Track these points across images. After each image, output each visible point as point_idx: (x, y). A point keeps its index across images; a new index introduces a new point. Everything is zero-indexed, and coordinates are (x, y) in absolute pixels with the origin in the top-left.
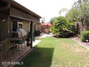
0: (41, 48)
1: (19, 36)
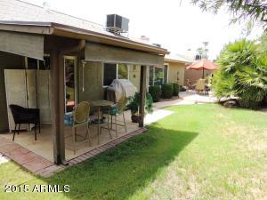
0: (165, 130)
1: (118, 97)
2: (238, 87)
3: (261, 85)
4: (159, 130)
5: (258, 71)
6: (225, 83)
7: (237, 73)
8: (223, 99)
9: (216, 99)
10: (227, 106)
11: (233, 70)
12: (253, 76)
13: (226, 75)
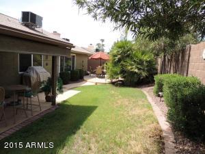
0: (73, 106)
2: (123, 72)
3: (136, 70)
4: (69, 107)
5: (135, 61)
6: (115, 69)
7: (122, 62)
8: (114, 80)
9: (109, 81)
10: (117, 86)
11: (119, 60)
12: (132, 65)
13: (115, 64)
